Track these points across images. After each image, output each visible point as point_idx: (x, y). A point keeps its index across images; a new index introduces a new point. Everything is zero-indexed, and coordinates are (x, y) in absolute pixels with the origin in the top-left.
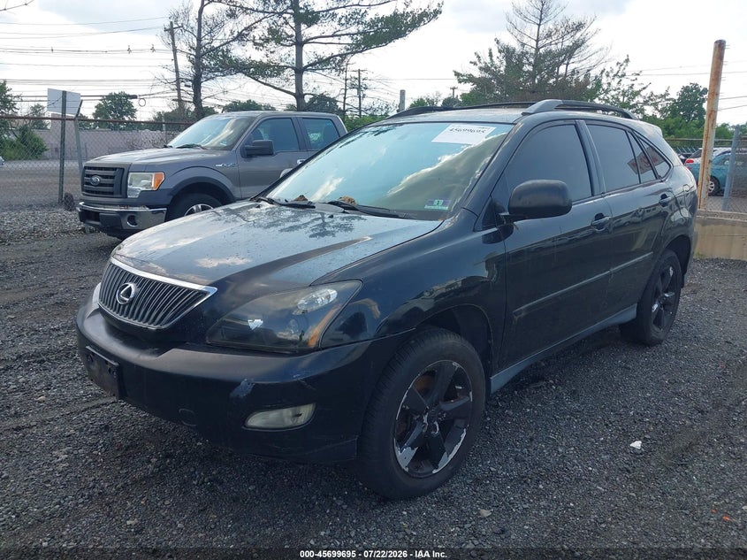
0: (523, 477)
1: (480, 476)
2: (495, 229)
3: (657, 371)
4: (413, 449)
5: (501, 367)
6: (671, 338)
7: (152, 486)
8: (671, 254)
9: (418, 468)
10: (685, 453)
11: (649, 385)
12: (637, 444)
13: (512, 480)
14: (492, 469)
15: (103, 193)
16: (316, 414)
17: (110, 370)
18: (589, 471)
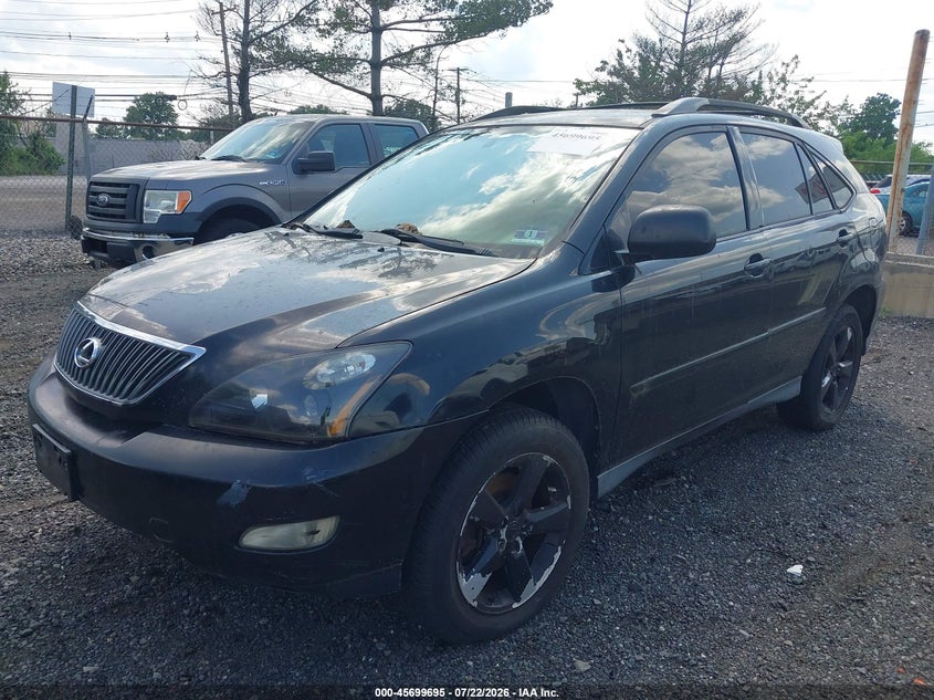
0: (638, 614)
1: (578, 612)
2: (608, 273)
3: (825, 466)
4: (484, 576)
5: (613, 462)
6: (845, 422)
7: (125, 616)
8: (851, 310)
9: (491, 601)
10: (862, 584)
11: (814, 486)
12: (797, 569)
13: (622, 618)
14: (597, 602)
15: (113, 216)
16: (340, 531)
17: (60, 460)
18: (730, 606)
